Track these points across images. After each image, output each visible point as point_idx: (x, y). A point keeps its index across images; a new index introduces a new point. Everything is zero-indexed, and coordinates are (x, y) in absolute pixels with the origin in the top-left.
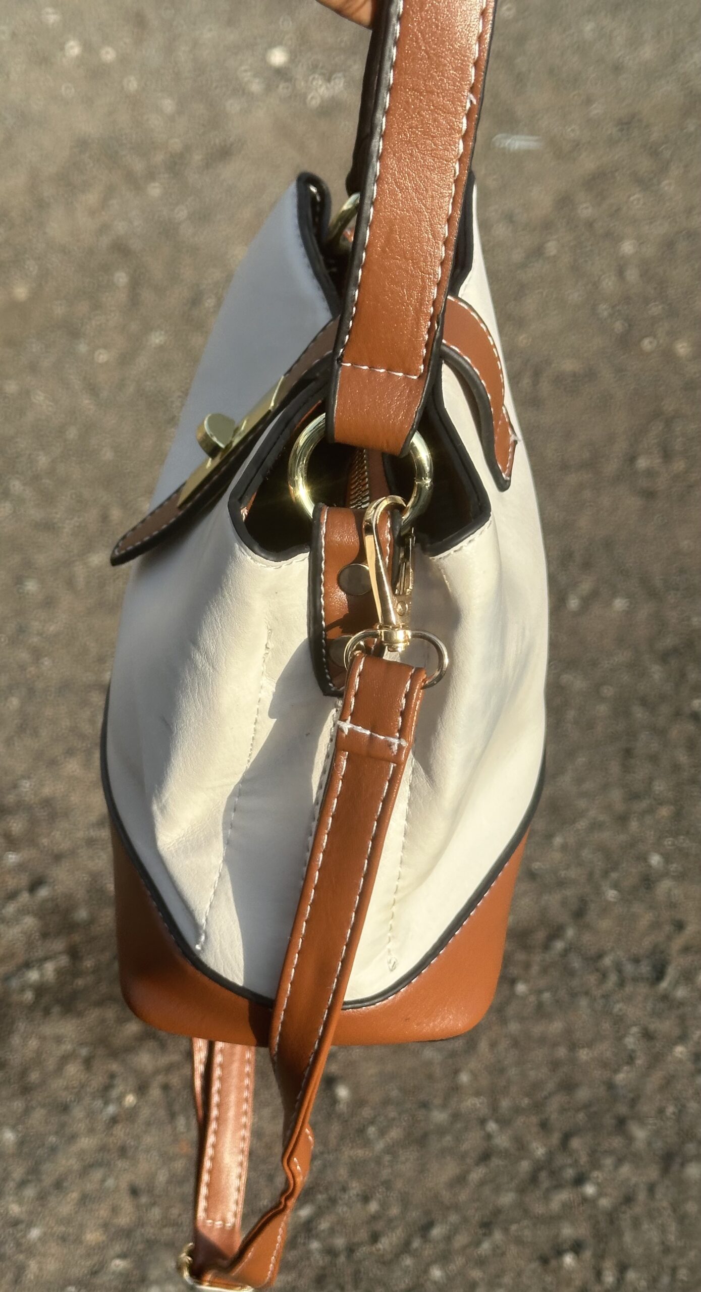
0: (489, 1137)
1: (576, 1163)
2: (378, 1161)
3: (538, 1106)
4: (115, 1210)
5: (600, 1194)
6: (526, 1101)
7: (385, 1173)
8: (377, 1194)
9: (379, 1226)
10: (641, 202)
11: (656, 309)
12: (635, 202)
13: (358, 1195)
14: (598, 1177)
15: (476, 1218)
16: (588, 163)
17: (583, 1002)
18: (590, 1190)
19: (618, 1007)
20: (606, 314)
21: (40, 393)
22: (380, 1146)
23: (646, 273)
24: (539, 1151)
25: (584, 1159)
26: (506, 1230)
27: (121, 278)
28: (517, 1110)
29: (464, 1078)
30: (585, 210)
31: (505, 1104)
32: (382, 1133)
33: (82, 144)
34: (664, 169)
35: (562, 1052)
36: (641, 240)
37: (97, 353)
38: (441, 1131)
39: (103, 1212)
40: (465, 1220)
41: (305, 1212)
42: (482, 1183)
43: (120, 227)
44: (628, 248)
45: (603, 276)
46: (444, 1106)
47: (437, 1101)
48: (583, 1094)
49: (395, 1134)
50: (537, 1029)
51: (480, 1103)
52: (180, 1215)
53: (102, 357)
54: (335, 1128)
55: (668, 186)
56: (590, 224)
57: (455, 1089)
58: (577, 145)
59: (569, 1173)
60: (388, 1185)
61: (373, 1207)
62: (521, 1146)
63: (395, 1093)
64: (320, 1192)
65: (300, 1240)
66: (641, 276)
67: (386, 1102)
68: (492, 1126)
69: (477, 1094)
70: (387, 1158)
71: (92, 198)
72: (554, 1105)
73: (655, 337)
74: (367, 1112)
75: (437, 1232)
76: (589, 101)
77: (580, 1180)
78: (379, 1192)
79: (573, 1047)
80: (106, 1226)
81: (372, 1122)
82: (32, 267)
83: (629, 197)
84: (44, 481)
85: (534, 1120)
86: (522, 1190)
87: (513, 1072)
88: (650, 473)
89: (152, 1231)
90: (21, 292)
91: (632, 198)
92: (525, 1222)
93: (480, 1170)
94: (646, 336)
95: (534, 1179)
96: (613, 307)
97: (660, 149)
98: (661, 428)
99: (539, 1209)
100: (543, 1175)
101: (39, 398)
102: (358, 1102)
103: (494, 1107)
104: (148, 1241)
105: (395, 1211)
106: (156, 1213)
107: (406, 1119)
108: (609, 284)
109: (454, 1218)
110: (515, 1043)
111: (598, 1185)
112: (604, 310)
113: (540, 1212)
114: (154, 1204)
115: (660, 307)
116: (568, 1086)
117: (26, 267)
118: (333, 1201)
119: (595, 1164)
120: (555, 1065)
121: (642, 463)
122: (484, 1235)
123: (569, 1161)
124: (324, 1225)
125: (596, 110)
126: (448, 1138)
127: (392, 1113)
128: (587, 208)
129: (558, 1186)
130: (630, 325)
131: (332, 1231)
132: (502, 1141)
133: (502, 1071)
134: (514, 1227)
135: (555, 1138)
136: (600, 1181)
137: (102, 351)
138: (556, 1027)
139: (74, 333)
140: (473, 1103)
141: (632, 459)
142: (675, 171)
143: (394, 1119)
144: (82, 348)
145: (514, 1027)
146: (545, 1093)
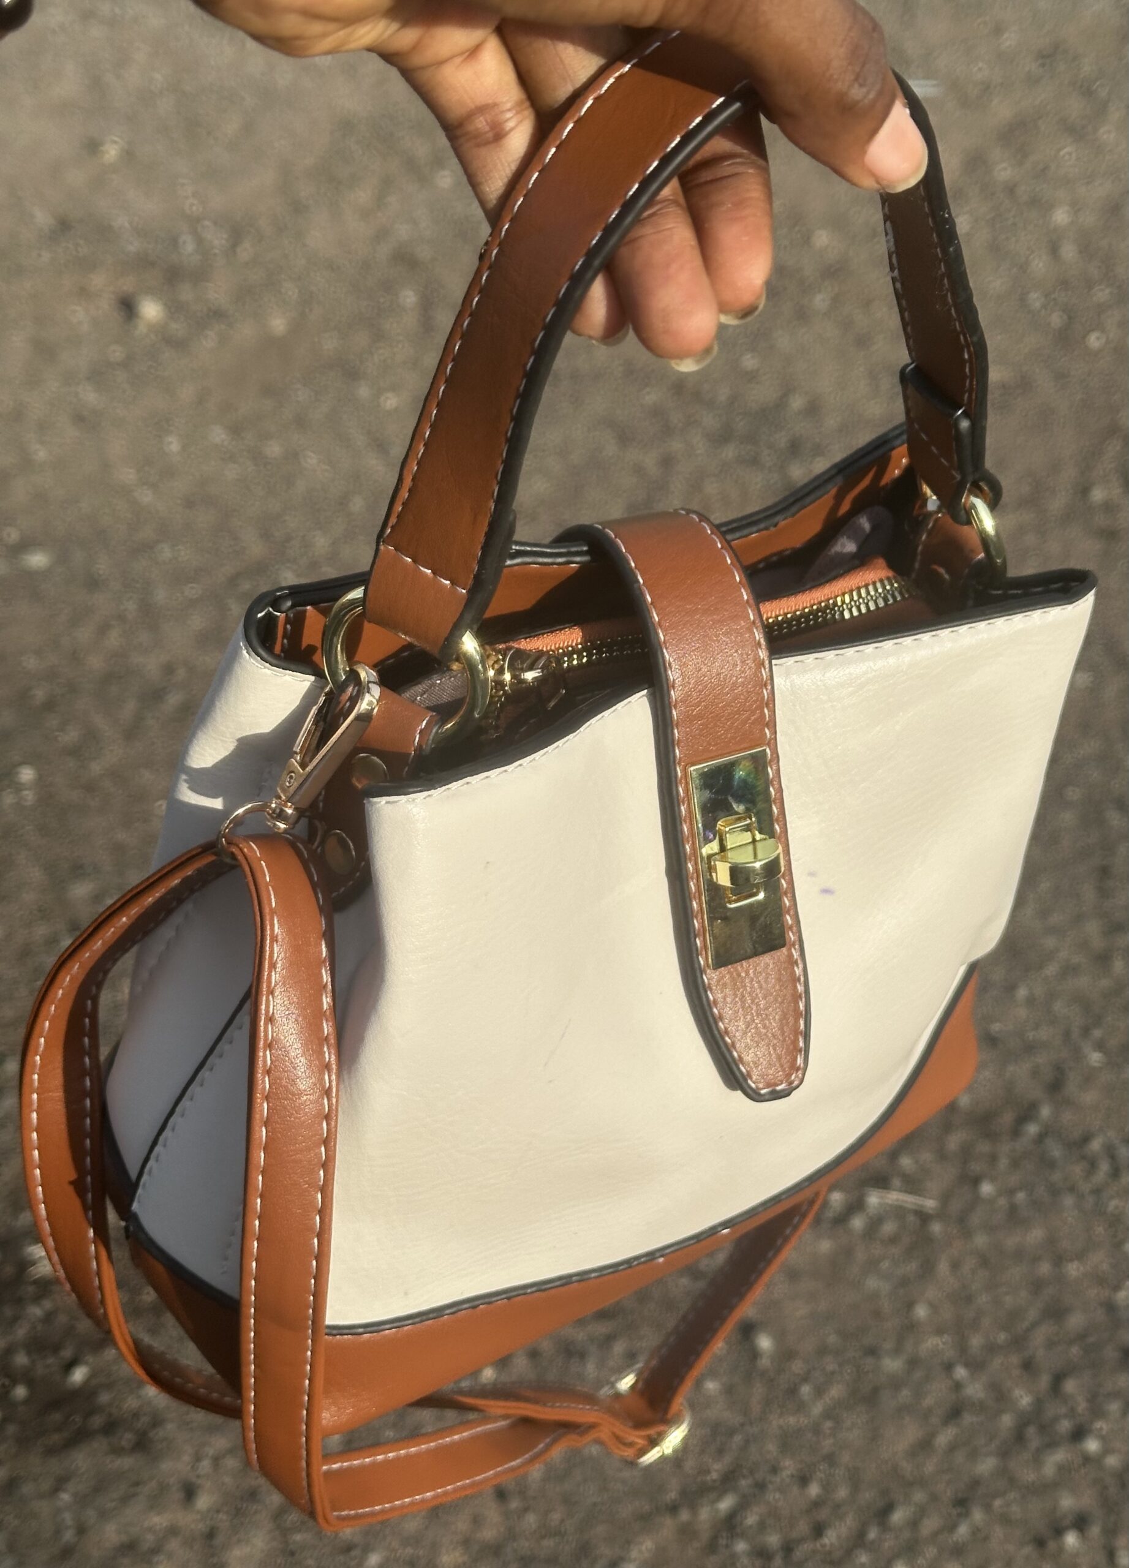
0: (958, 1386)
1: (1072, 1413)
2: (816, 1430)
3: (1018, 1342)
4: (477, 1521)
5: (1106, 1451)
6: (1002, 1337)
7: (827, 1444)
8: (818, 1473)
9: (823, 1514)
10: (1074, 156)
11: (1102, 294)
12: (1067, 157)
13: (792, 1476)
14: (1101, 1429)
15: (949, 1494)
16: (1002, 110)
17: (1069, 1201)
18: (1092, 1446)
19: (1113, 1205)
20: (1038, 305)
21: (312, 455)
22: (817, 1409)
23: (1086, 249)
24: (1024, 1400)
25: (1082, 1406)
26: (988, 1508)
27: (409, 297)
28: (991, 1349)
29: (921, 1312)
30: (1004, 171)
31: (976, 1342)
32: (819, 1392)
33: (346, 126)
34: (1101, 111)
35: (1045, 1268)
36: (1076, 207)
37: (382, 399)
38: (896, 1384)
39: (462, 1524)
40: (934, 1498)
41: (726, 1504)
42: (952, 1448)
43: (403, 231)
44: (1061, 216)
45: (1032, 257)
46: (897, 1351)
47: (888, 1345)
48: (1076, 1321)
49: (836, 1392)
50: (1011, 1242)
51: (944, 1343)
52: (562, 1521)
53: (390, 401)
54: (758, 1390)
55: (1107, 134)
56: (1011, 190)
57: (910, 1327)
58: (987, 88)
59: (1065, 1426)
60: (830, 1459)
61: (814, 1490)
62: (1000, 1396)
63: (832, 1339)
64: (744, 1477)
65: (722, 1542)
66: (1081, 252)
67: (823, 1350)
68: (961, 1372)
69: (939, 1331)
70: (828, 1424)
71: (363, 195)
72: (1040, 1336)
73: (1103, 331)
74: (798, 1366)
75: (898, 1517)
76: (998, 30)
77: (1079, 1434)
78: (820, 1470)
79: (1059, 1260)
80: (466, 1542)
81: (805, 1379)
82: (291, 291)
83: (1060, 150)
84: (324, 569)
85: (1015, 1360)
86: (1004, 1453)
87: (983, 1299)
88: (1109, 507)
89: (527, 1544)
90: (278, 324)
91: (1062, 153)
92: (1012, 1495)
93: (949, 1431)
94: (1093, 330)
95: (1019, 1437)
96: (1046, 296)
97: (1095, 87)
98: (1118, 448)
99: (1029, 1476)
100: (1031, 1431)
101: (311, 460)
102: (785, 1355)
103: (962, 1348)
104: (522, 1558)
105: (842, 1493)
106: (531, 1520)
107: (849, 1371)
108: (1040, 265)
109: (919, 1496)
110: (984, 1261)
111: (1103, 1439)
112: (1035, 299)
113: (1030, 1480)
114: (526, 1510)
115: (1107, 291)
116: (1056, 1313)
117: (283, 290)
118: (761, 1486)
119: (1097, 1411)
120: (1037, 1286)
121: (1098, 495)
122: (959, 1515)
123: (1063, 1410)
124: (751, 1519)
125: (1009, 40)
126: (905, 1393)
127: (830, 1363)
128: (1005, 169)
129: (1052, 1445)
130: (1070, 318)
131: (762, 1526)
132: (975, 1390)
133: (969, 1299)
134: (998, 1503)
135: (1044, 1381)
136: (1104, 1432)
137: (390, 395)
138: (1036, 1235)
139: (352, 375)
140: (932, 1343)
141: (1084, 491)
142: (1115, 114)
143: (833, 1373)
144: (364, 391)
145: (981, 1240)
146: (1026, 1324)
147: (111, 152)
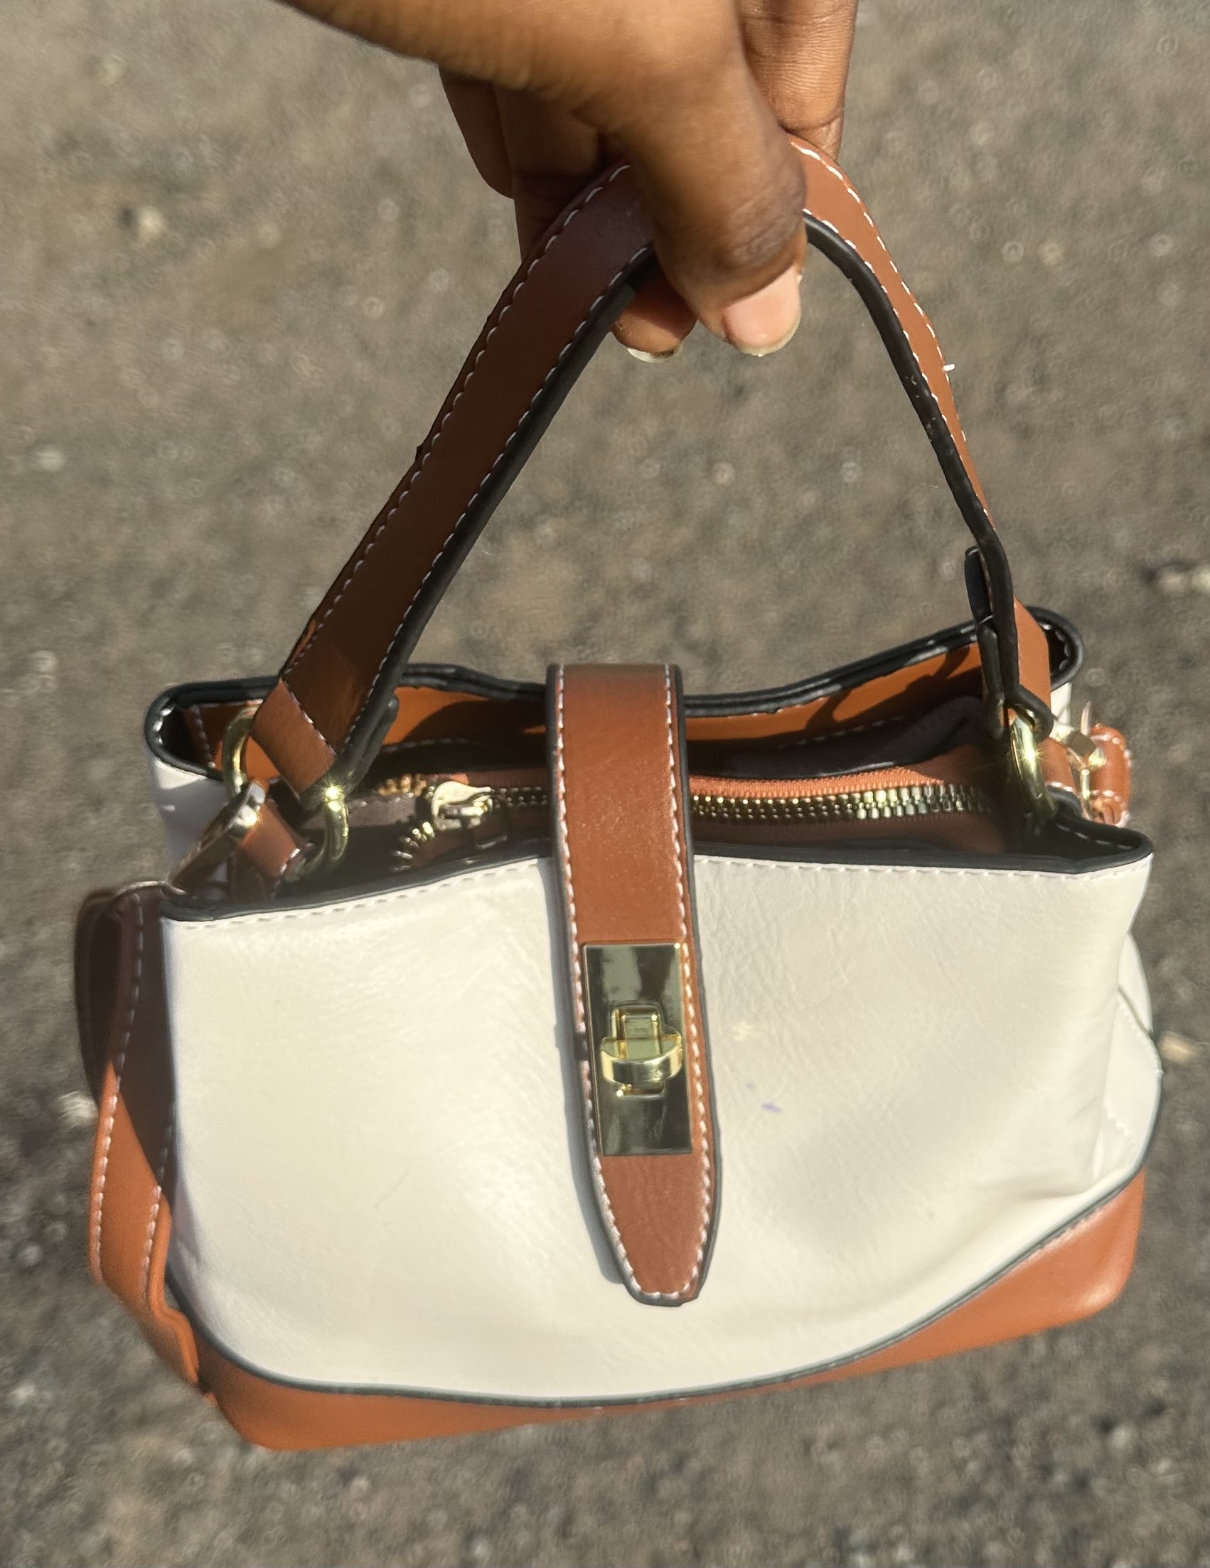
12: (983, 79)
23: (1004, 165)
27: (389, 209)
30: (927, 92)
34: (1014, 36)
43: (383, 147)
44: (981, 136)
55: (1021, 56)
56: (932, 110)
58: (910, 16)
66: (999, 168)
83: (977, 72)
88: (1024, 406)
90: (269, 234)
91: (979, 75)
94: (1008, 240)
108: (962, 182)
128: (929, 89)
139: (340, 281)
141: (1001, 390)
144: (352, 300)
147: (112, 70)
